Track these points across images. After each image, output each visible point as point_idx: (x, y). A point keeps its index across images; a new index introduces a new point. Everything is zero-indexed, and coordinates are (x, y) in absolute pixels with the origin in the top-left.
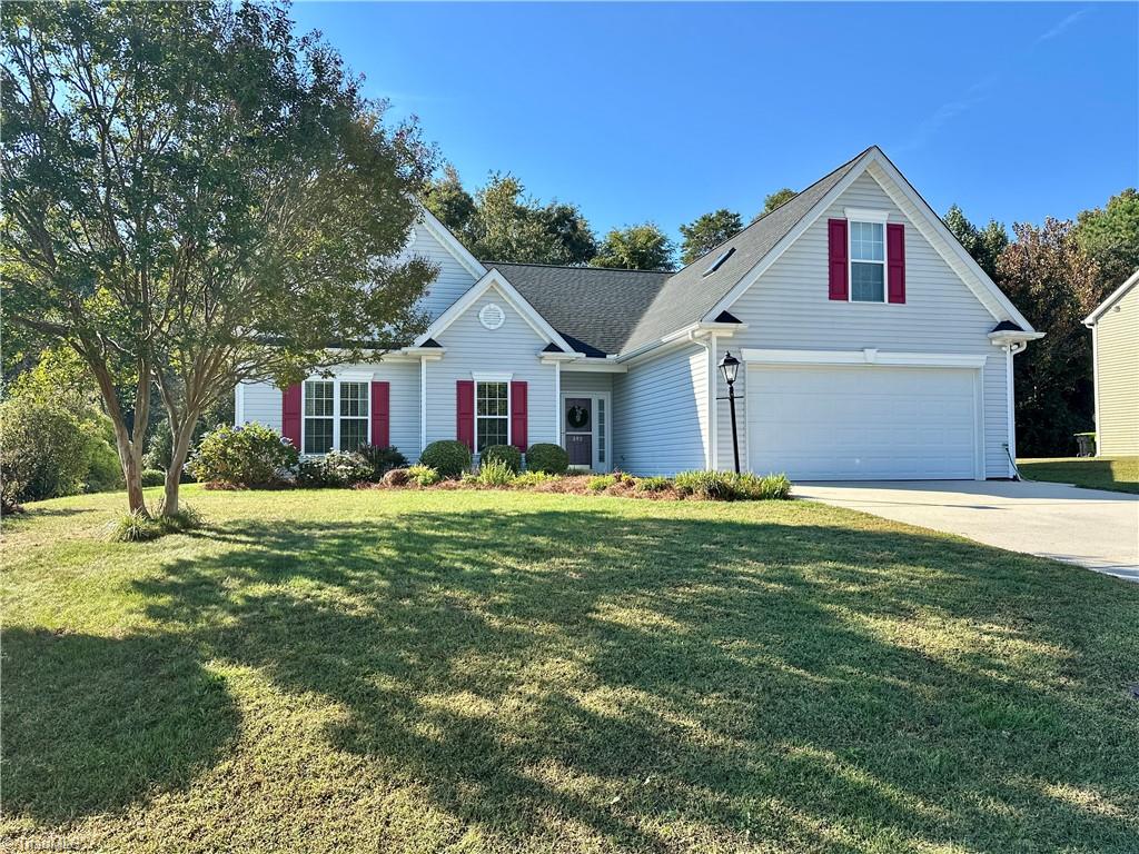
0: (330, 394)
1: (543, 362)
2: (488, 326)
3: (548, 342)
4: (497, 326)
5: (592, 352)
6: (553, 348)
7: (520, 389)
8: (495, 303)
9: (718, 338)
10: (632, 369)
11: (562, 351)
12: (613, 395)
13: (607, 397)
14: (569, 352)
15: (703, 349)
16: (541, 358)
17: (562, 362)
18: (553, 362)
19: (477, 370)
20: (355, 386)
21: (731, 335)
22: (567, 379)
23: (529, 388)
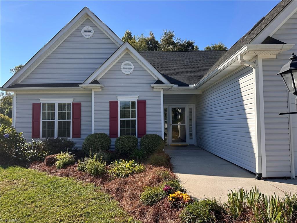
0: (53, 109)
1: (154, 90)
2: (125, 73)
3: (157, 79)
4: (130, 72)
5: (181, 84)
6: (159, 82)
7: (142, 104)
8: (129, 60)
9: (264, 60)
10: (204, 91)
11: (163, 83)
12: (196, 105)
13: (193, 106)
14: (167, 84)
15: (251, 71)
16: (153, 87)
17: (165, 90)
18: (160, 90)
19: (120, 95)
20: (64, 105)
21: (275, 57)
22: (168, 98)
23: (147, 103)
